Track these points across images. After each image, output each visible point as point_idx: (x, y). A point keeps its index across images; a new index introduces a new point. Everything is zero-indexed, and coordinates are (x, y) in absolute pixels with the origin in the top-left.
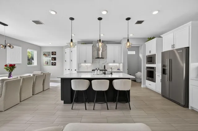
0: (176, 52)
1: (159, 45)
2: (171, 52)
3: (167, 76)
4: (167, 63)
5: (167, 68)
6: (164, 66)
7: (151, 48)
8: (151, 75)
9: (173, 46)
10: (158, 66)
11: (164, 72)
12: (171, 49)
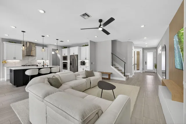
0: (75, 56)
1: (69, 52)
2: (73, 56)
3: (72, 66)
4: (72, 60)
5: (72, 62)
6: (71, 61)
7: (65, 52)
8: (65, 66)
9: (74, 53)
10: (68, 61)
11: (71, 64)
12: (73, 54)
